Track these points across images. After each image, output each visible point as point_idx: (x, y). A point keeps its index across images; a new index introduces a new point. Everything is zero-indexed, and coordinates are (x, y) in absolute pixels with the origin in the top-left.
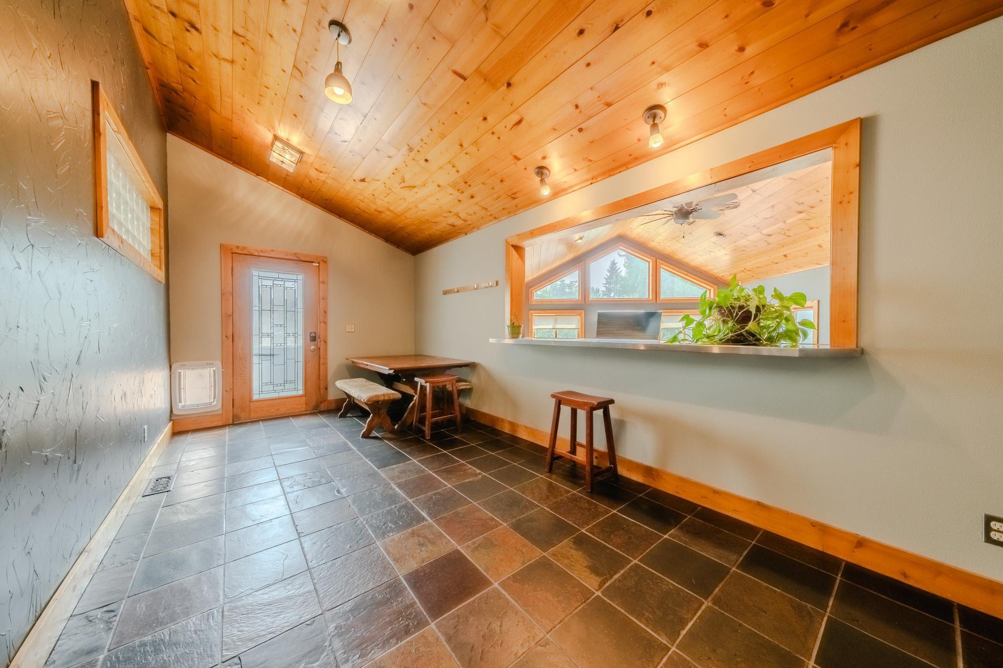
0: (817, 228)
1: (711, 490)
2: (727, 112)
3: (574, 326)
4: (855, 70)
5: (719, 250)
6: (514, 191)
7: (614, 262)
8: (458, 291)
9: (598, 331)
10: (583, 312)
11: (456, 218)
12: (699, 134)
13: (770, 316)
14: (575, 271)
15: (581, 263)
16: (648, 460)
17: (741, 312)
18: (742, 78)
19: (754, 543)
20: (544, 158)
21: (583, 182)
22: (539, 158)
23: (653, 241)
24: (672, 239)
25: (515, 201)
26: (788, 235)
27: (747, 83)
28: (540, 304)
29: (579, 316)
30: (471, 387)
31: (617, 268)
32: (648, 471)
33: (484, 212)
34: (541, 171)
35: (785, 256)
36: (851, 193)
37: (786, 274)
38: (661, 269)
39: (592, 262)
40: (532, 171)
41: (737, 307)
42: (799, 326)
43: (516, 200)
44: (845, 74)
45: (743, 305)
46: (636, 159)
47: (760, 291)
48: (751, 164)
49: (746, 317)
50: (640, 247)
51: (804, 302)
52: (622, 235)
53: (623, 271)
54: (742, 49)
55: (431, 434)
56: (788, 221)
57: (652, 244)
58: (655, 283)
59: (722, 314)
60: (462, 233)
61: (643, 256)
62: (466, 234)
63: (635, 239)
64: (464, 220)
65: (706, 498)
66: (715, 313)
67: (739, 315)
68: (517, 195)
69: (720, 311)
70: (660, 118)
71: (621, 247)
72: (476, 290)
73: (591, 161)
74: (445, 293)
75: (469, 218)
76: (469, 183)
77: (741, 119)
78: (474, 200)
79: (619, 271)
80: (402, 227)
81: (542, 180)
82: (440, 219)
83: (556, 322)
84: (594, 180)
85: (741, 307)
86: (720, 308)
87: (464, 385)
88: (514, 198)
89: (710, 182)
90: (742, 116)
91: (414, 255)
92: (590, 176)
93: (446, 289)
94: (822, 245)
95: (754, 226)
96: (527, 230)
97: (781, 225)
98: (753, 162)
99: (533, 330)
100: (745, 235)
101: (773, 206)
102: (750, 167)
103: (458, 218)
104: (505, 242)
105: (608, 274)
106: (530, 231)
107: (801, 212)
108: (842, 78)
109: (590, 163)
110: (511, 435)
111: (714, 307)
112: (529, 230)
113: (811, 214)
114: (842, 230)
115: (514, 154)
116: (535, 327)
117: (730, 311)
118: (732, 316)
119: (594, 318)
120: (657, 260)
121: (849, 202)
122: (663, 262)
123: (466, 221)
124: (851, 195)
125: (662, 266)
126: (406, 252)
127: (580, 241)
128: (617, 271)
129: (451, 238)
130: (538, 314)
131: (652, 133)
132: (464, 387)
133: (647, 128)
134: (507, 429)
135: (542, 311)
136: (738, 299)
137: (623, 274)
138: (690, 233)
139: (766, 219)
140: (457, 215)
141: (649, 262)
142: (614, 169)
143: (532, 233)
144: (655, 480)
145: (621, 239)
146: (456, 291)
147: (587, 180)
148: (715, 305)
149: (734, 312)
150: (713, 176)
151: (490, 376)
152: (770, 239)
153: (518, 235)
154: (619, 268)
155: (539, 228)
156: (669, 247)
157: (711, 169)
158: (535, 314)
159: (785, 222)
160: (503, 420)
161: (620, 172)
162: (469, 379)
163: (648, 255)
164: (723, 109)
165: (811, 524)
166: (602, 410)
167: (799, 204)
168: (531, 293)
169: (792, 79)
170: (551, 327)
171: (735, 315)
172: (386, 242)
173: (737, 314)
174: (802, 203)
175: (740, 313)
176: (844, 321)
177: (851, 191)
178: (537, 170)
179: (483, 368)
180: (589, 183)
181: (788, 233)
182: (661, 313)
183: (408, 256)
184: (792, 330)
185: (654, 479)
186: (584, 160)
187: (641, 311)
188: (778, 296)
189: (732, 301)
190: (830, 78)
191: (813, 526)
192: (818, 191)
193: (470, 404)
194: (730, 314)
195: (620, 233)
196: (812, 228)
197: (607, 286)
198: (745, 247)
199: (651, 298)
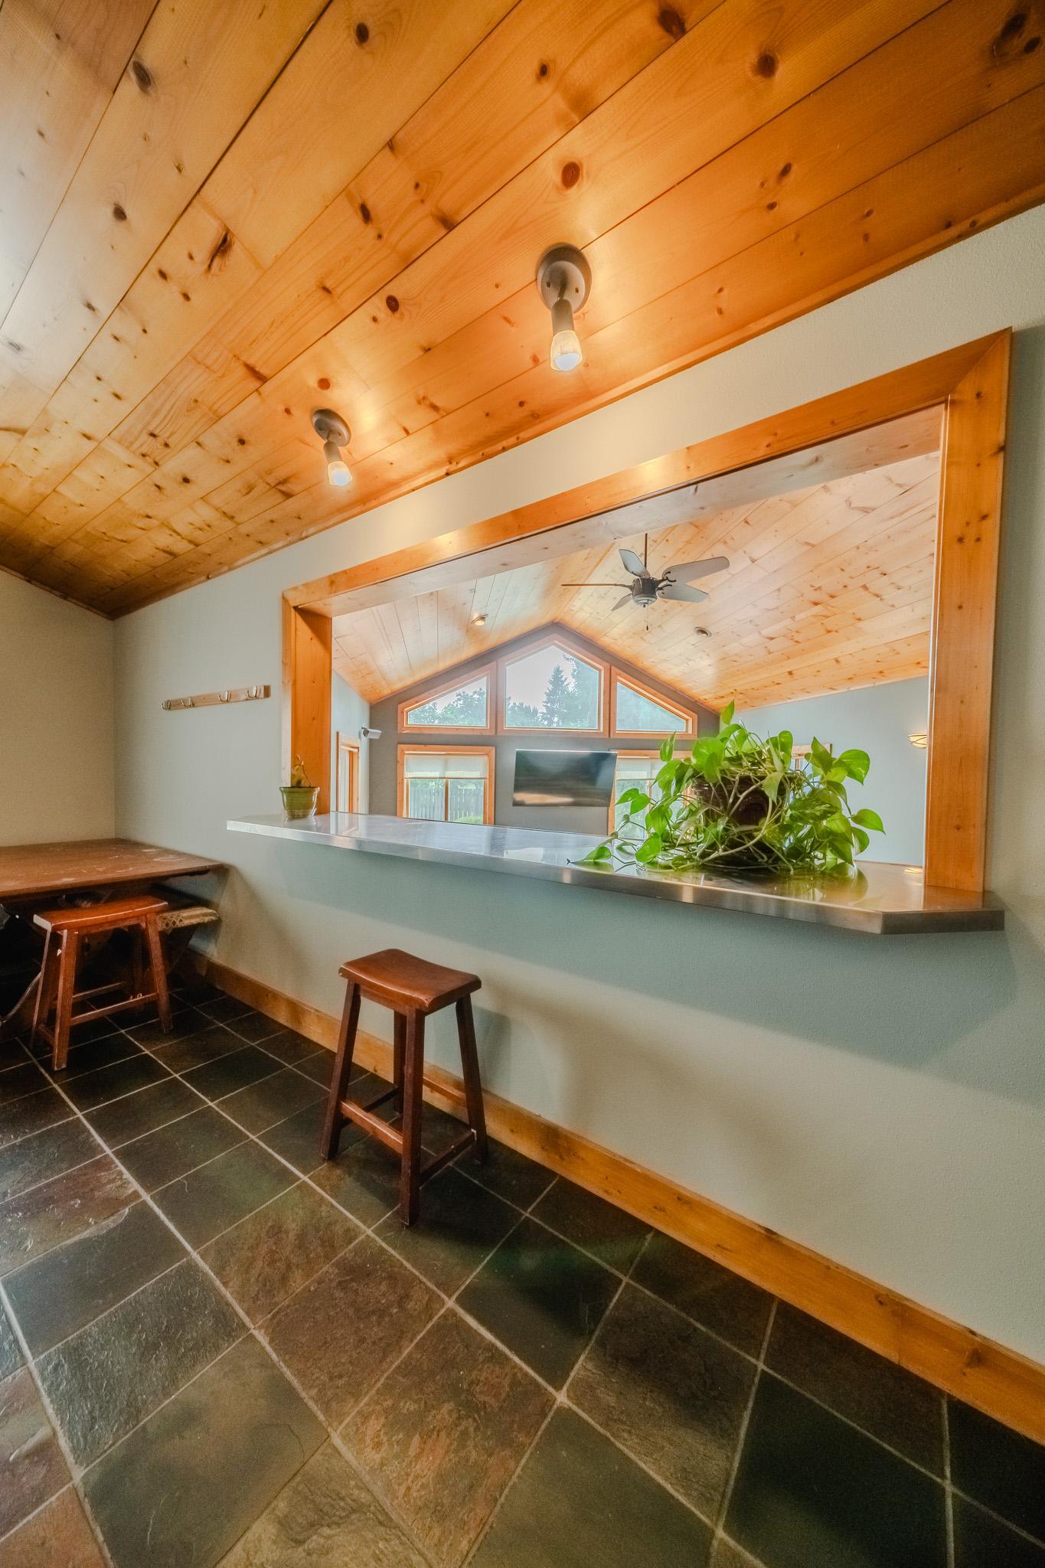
0: (837, 631)
1: (675, 1194)
2: (724, 300)
3: (477, 774)
4: (1003, 207)
5: (701, 658)
6: (281, 473)
7: (558, 669)
8: (193, 705)
9: (516, 781)
10: (494, 748)
11: (171, 535)
12: (665, 363)
13: (807, 812)
14: (481, 678)
15: (492, 664)
16: (552, 1112)
17: (744, 794)
18: (762, 184)
19: (761, 1366)
20: (324, 384)
21: (430, 468)
22: (313, 382)
23: (605, 635)
24: (634, 634)
25: (291, 505)
26: (797, 639)
27: (772, 206)
28: (418, 734)
29: (486, 758)
30: (214, 918)
31: (563, 679)
32: (551, 1136)
33: (229, 524)
34: (327, 421)
35: (790, 673)
36: (984, 517)
37: (789, 701)
38: (618, 683)
39: (508, 665)
40: (304, 422)
41: (737, 783)
42: (853, 824)
43: (291, 500)
44: (983, 218)
45: (748, 778)
46: (536, 417)
47: (783, 744)
48: (769, 439)
49: (755, 808)
50: (588, 644)
51: (863, 772)
52: (559, 622)
53: (571, 685)
54: (767, 66)
55: (70, 1053)
56: (798, 618)
57: (606, 641)
58: (608, 705)
59: (705, 796)
60: (199, 574)
61: (592, 659)
62: (208, 578)
63: (578, 631)
64: (190, 542)
65: (662, 1210)
66: (689, 790)
67: (740, 801)
68: (289, 485)
69: (699, 786)
70: (577, 291)
71: (556, 642)
72: (227, 705)
73: (435, 408)
74: (170, 706)
75: (199, 536)
76: (163, 436)
77: (754, 327)
78: (193, 490)
79: (565, 683)
80: (48, 547)
81: (329, 447)
82: (132, 533)
83: (446, 767)
84: (453, 467)
85: (745, 782)
86: (700, 780)
87: (197, 916)
88: (288, 495)
89: (684, 478)
90: (755, 319)
91: (112, 619)
92: (440, 453)
93: (171, 699)
94: (840, 659)
95: (751, 621)
96: (321, 576)
97: (788, 622)
98: (776, 434)
99: (405, 780)
100: (738, 635)
101: (779, 590)
102: (768, 446)
103: (174, 534)
104: (281, 600)
105: (551, 687)
106: (330, 576)
107: (816, 604)
108: (975, 229)
109: (434, 416)
110: (291, 1030)
111: (685, 779)
112: (327, 574)
113: (829, 608)
114: (960, 607)
115: (244, 358)
116: (408, 774)
117: (720, 789)
118: (725, 803)
119: (510, 761)
120: (612, 667)
121: (978, 540)
122: (622, 673)
123: (197, 545)
124: (984, 522)
125: (619, 678)
126: (88, 609)
127: (480, 623)
128: (563, 682)
129: (178, 584)
130: (414, 750)
131: (556, 329)
132: (194, 921)
133: (547, 315)
134: (282, 1017)
135: (422, 746)
136: (736, 760)
137: (570, 689)
138: (659, 626)
139: (768, 610)
140: (165, 525)
141: (600, 670)
142: (490, 440)
143: (332, 583)
144: (563, 1159)
145: (556, 627)
146: (190, 703)
147: (436, 465)
148: (689, 773)
149: (730, 792)
150: (692, 466)
151: (253, 897)
152: (772, 645)
153: (306, 585)
154: (566, 679)
155: (345, 572)
156: (629, 647)
157: (688, 448)
158: (408, 750)
159: (793, 618)
160: (276, 996)
161: (504, 449)
162: (215, 900)
163: (597, 659)
164: (717, 290)
165: (877, 1297)
166: (454, 1005)
167: (816, 590)
168: (402, 712)
169: (869, 213)
170: (437, 774)
171: (731, 800)
172: (29, 581)
173: (736, 799)
174: (820, 588)
175: (742, 797)
176: (958, 828)
177: (985, 512)
178: (315, 419)
179: (242, 877)
180: (443, 471)
181: (798, 637)
182: (616, 755)
183: (96, 623)
184: (840, 832)
185: (561, 1157)
186: (419, 402)
187: (585, 752)
188: (823, 760)
189: (725, 764)
190: (949, 225)
191: (881, 1303)
192: (842, 570)
193: (216, 954)
194: (719, 795)
195: (555, 619)
196: (829, 632)
197: (549, 705)
198: (737, 655)
199: (602, 730)
